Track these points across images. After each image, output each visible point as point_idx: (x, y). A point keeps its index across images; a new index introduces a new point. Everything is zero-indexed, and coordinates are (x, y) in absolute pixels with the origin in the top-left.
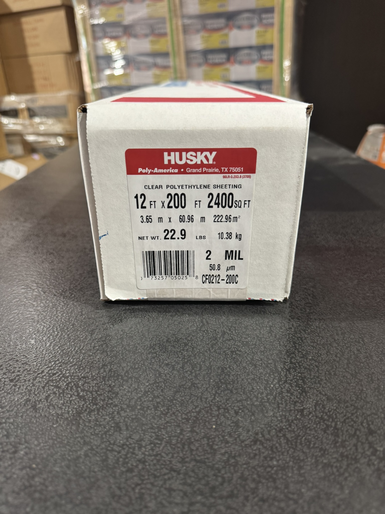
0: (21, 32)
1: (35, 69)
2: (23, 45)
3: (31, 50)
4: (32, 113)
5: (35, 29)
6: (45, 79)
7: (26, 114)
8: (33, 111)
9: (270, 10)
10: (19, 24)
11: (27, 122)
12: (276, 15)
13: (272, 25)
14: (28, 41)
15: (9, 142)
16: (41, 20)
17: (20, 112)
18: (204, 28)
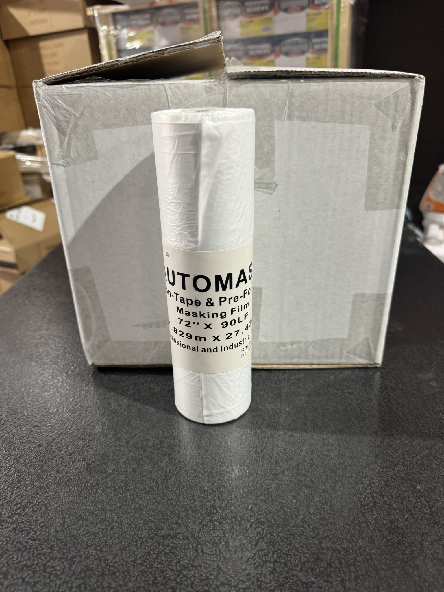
0: (39, 57)
5: (54, 55)
9: (322, 34)
10: (37, 49)
12: (329, 39)
13: (325, 51)
15: (26, 183)
16: (61, 45)
17: (38, 148)
18: (246, 54)
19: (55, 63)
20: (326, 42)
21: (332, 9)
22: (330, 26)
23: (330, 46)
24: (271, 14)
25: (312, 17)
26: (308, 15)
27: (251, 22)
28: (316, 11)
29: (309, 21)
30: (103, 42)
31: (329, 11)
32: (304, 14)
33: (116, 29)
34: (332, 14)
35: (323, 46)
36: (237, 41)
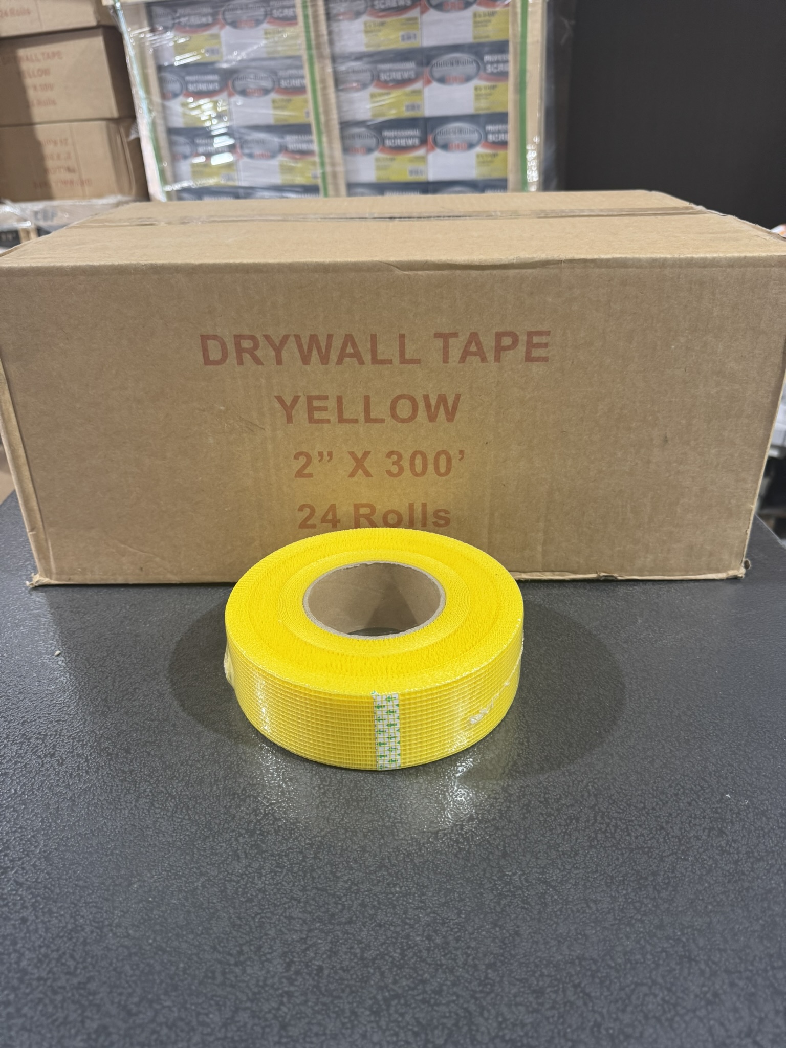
1: (49, 150)
3: (39, 113)
5: (46, 72)
6: (69, 170)
9: (501, 47)
13: (504, 75)
14: (33, 94)
16: (58, 54)
17: (22, 235)
18: (376, 78)
19: (48, 87)
20: (506, 62)
21: (514, 6)
22: (512, 34)
23: (511, 68)
24: (415, 13)
25: (482, 19)
26: (475, 15)
27: (383, 24)
28: (491, 10)
29: (476, 24)
30: (131, 52)
31: (510, 8)
32: (468, 13)
33: (153, 30)
34: (515, 14)
35: (501, 67)
36: (359, 57)
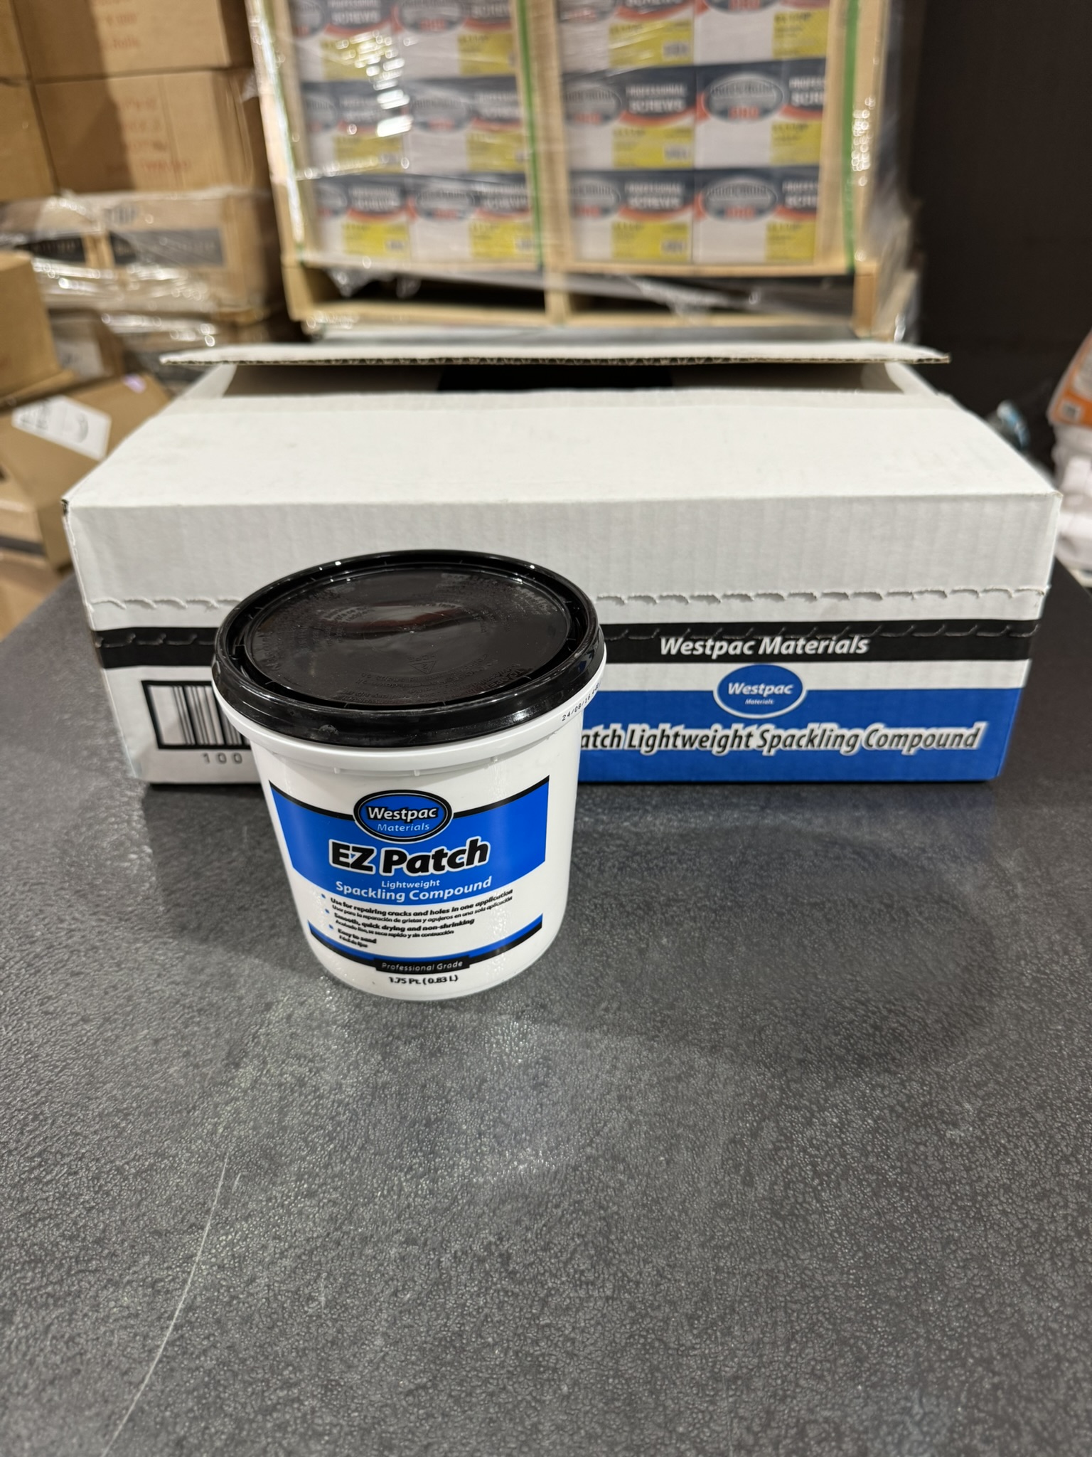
1: (128, 115)
2: (91, 45)
3: (114, 60)
4: (121, 250)
6: (158, 146)
7: (105, 249)
8: (125, 243)
11: (109, 274)
14: (106, 31)
15: (60, 334)
17: (88, 245)
19: (127, 18)
